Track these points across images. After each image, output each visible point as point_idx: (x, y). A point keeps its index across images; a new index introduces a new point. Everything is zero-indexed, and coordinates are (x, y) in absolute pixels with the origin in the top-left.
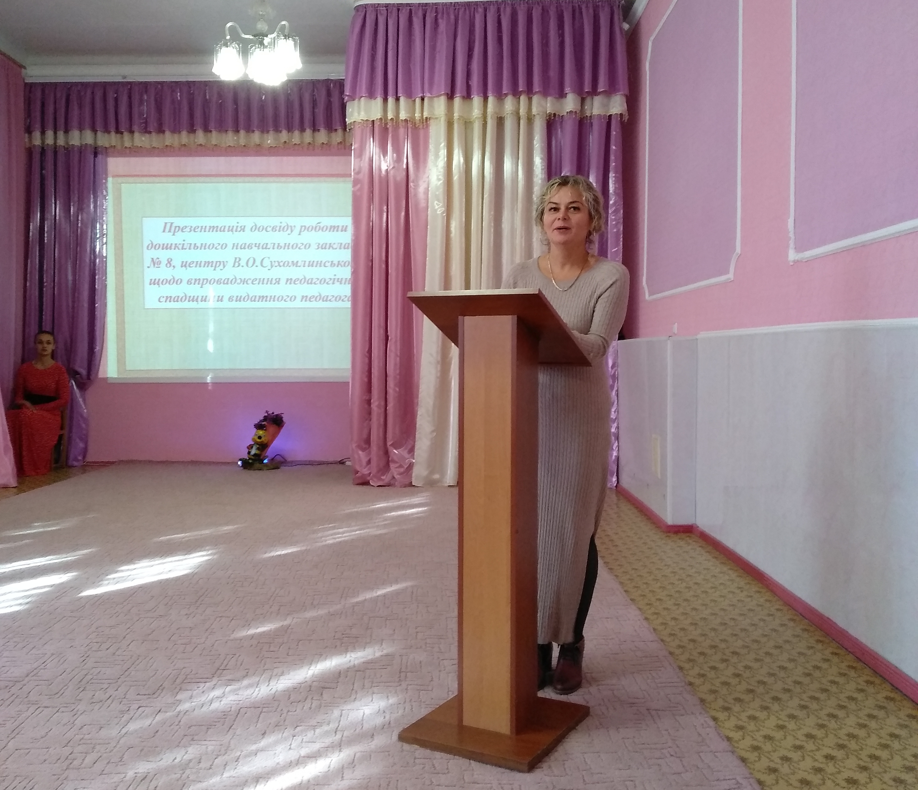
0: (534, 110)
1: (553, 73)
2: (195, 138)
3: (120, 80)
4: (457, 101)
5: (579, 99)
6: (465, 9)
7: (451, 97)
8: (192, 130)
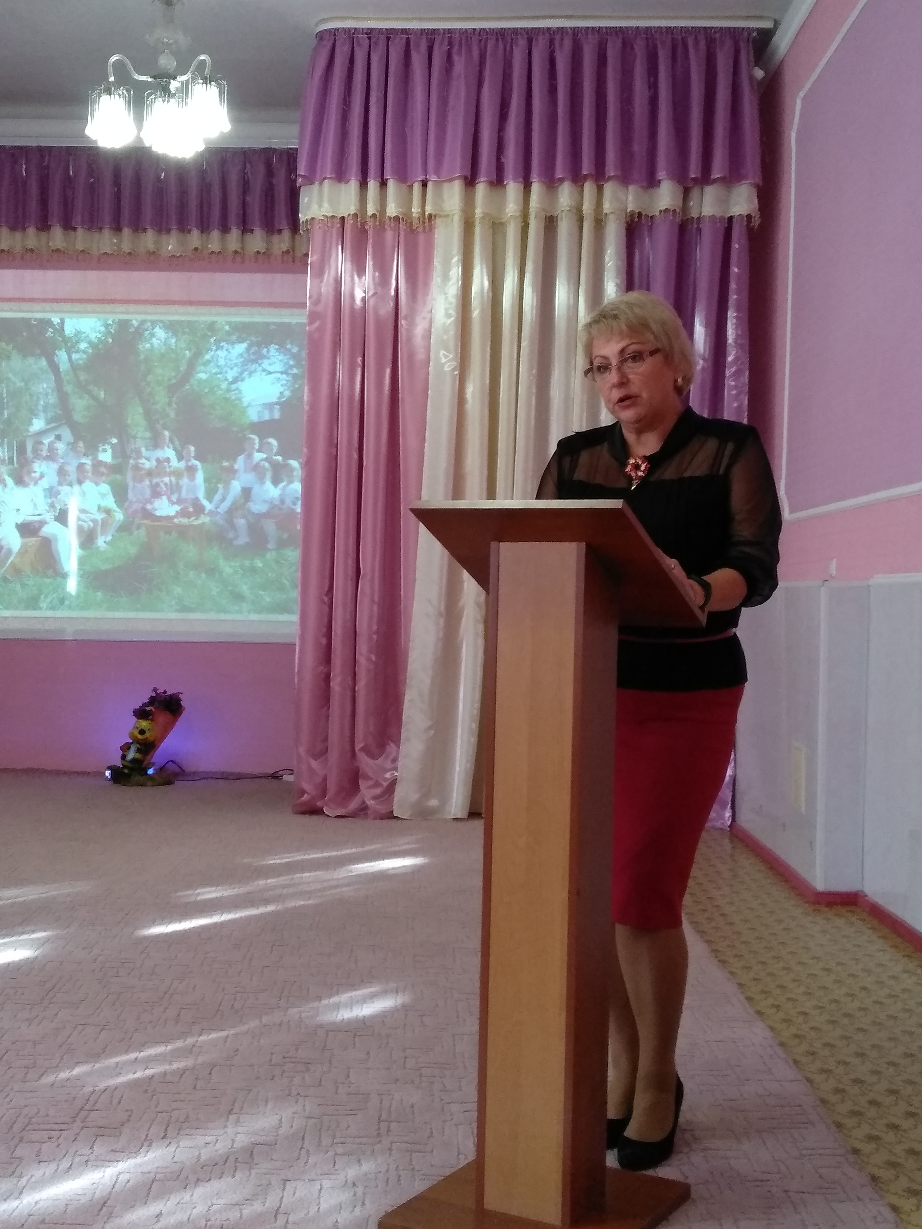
0: (607, 207)
1: (639, 147)
2: (49, 239)
4: (481, 189)
5: (680, 190)
6: (497, 40)
7: (470, 182)
8: (44, 226)
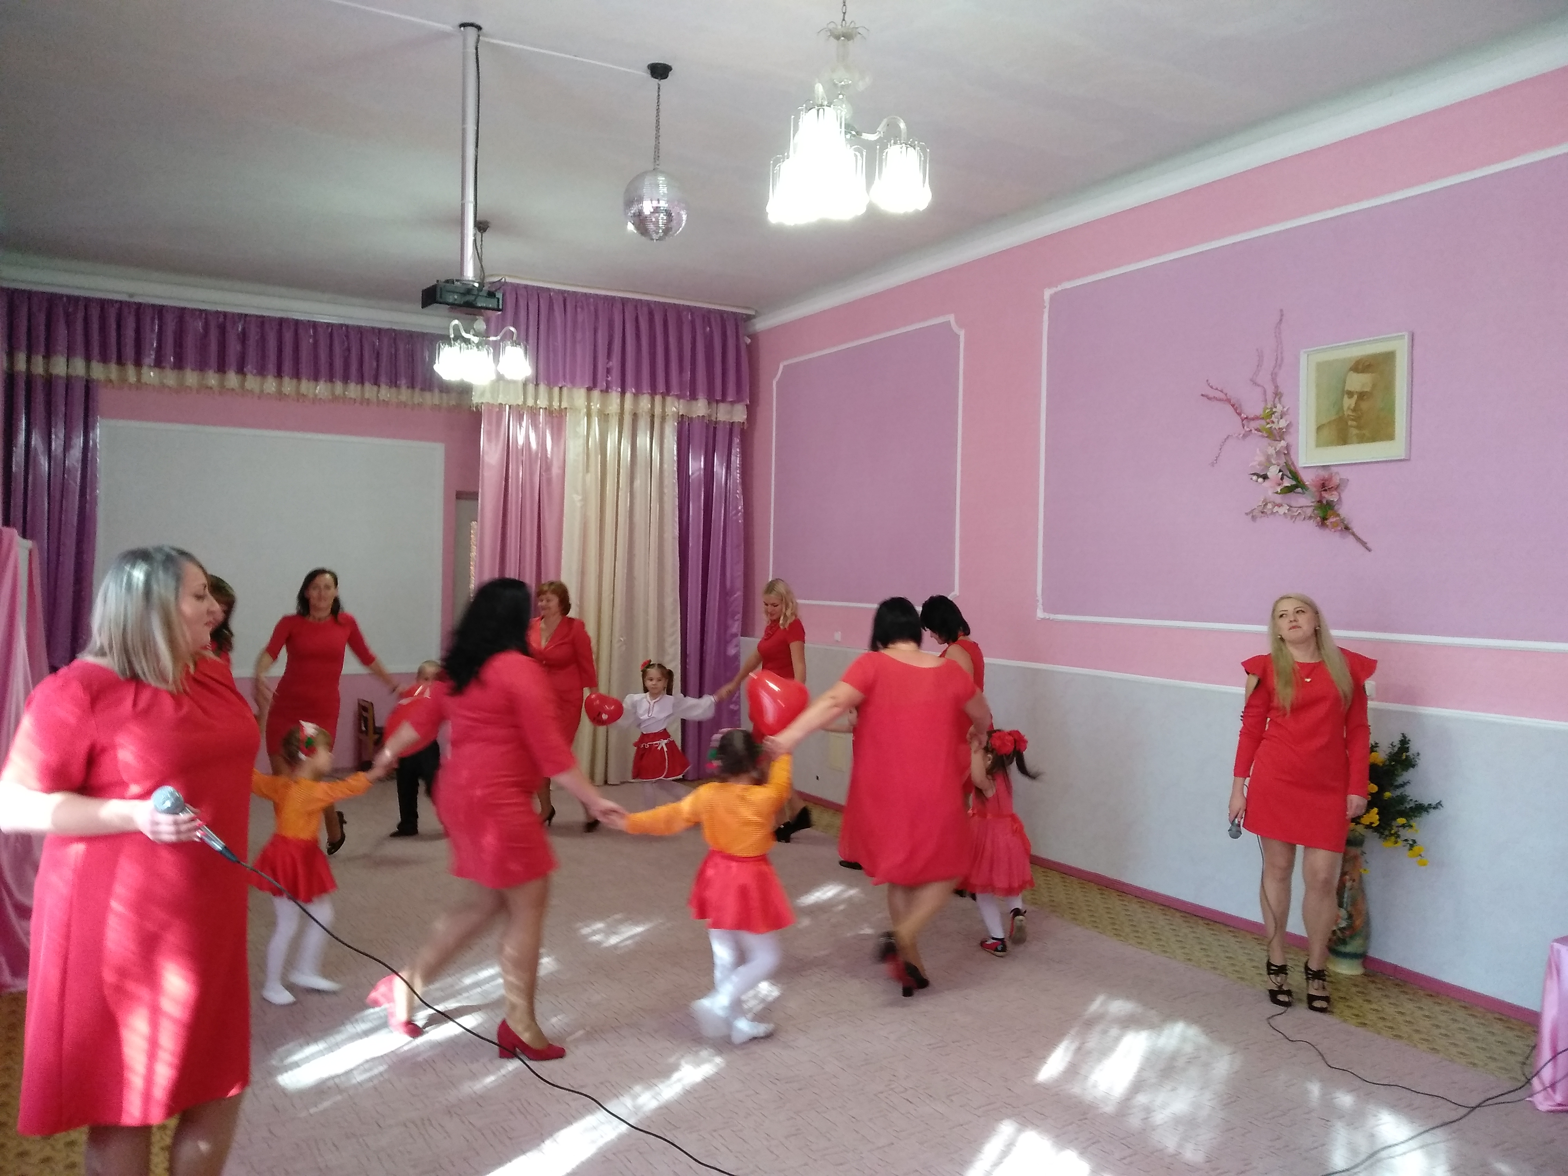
0: (668, 410)
3: (124, 298)
4: (596, 394)
5: (710, 404)
6: (604, 302)
7: (589, 389)
8: (223, 369)
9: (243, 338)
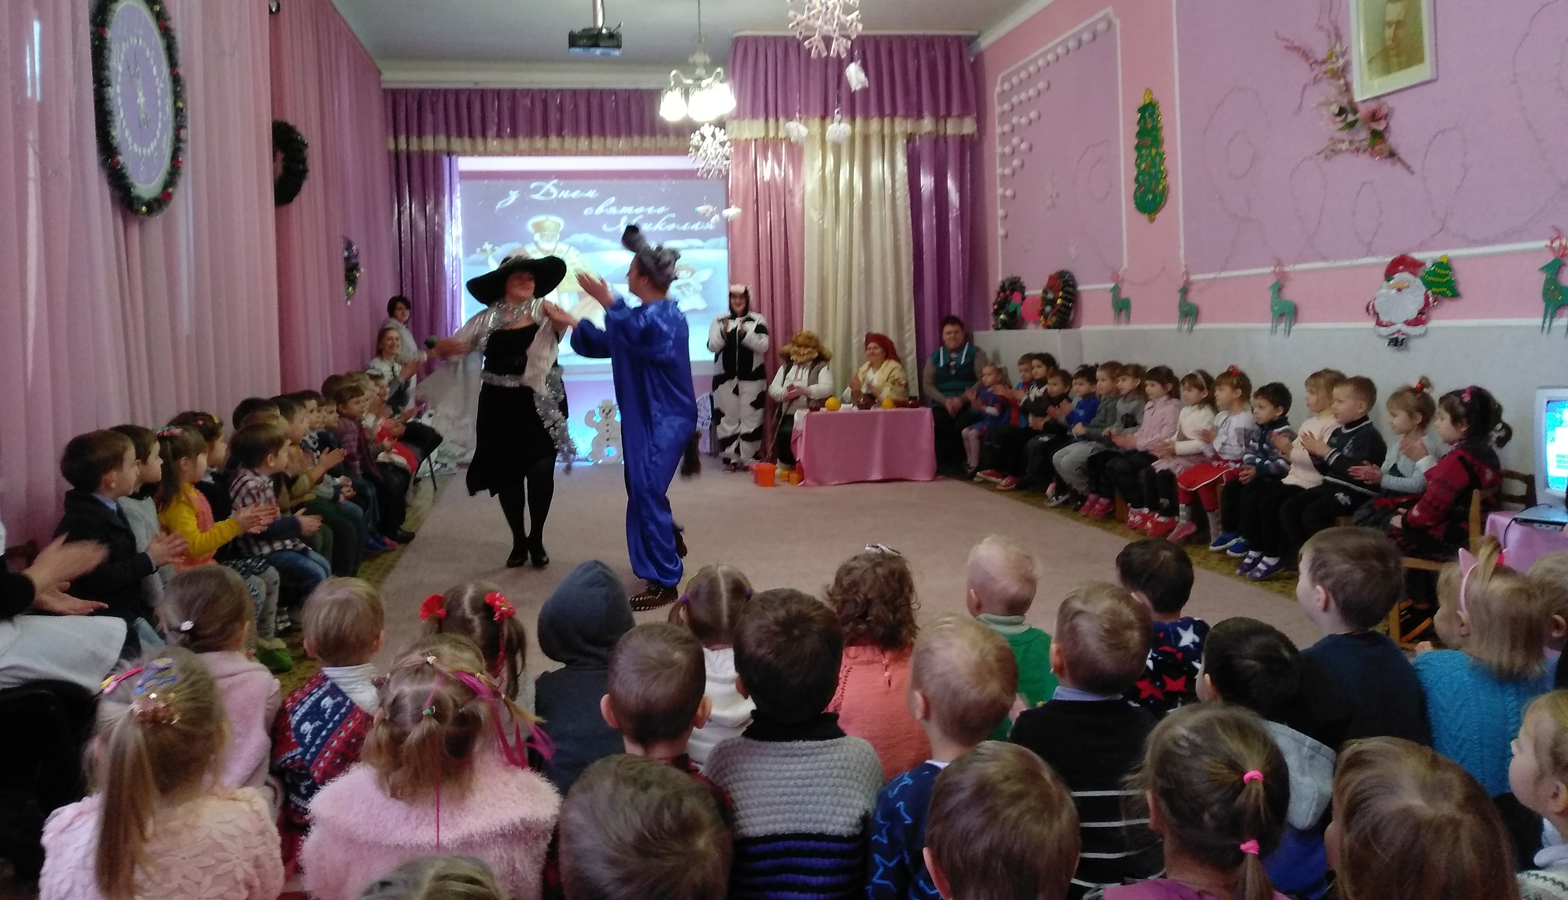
0: (898, 129)
3: (470, 86)
5: (934, 121)
7: (823, 118)
9: (561, 108)
